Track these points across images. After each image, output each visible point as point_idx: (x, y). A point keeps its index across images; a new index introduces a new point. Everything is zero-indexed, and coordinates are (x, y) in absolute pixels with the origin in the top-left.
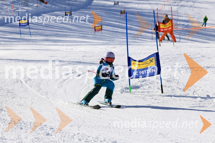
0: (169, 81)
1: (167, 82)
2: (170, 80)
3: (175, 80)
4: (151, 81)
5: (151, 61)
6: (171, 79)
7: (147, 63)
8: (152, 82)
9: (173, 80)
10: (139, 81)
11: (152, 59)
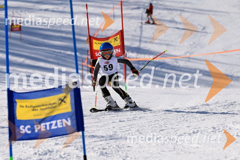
0: (106, 153)
1: (101, 157)
2: (108, 152)
3: (120, 153)
4: (64, 154)
5: (62, 101)
6: (110, 150)
7: (54, 105)
8: (66, 155)
9: (114, 152)
10: (36, 154)
11: (65, 97)
